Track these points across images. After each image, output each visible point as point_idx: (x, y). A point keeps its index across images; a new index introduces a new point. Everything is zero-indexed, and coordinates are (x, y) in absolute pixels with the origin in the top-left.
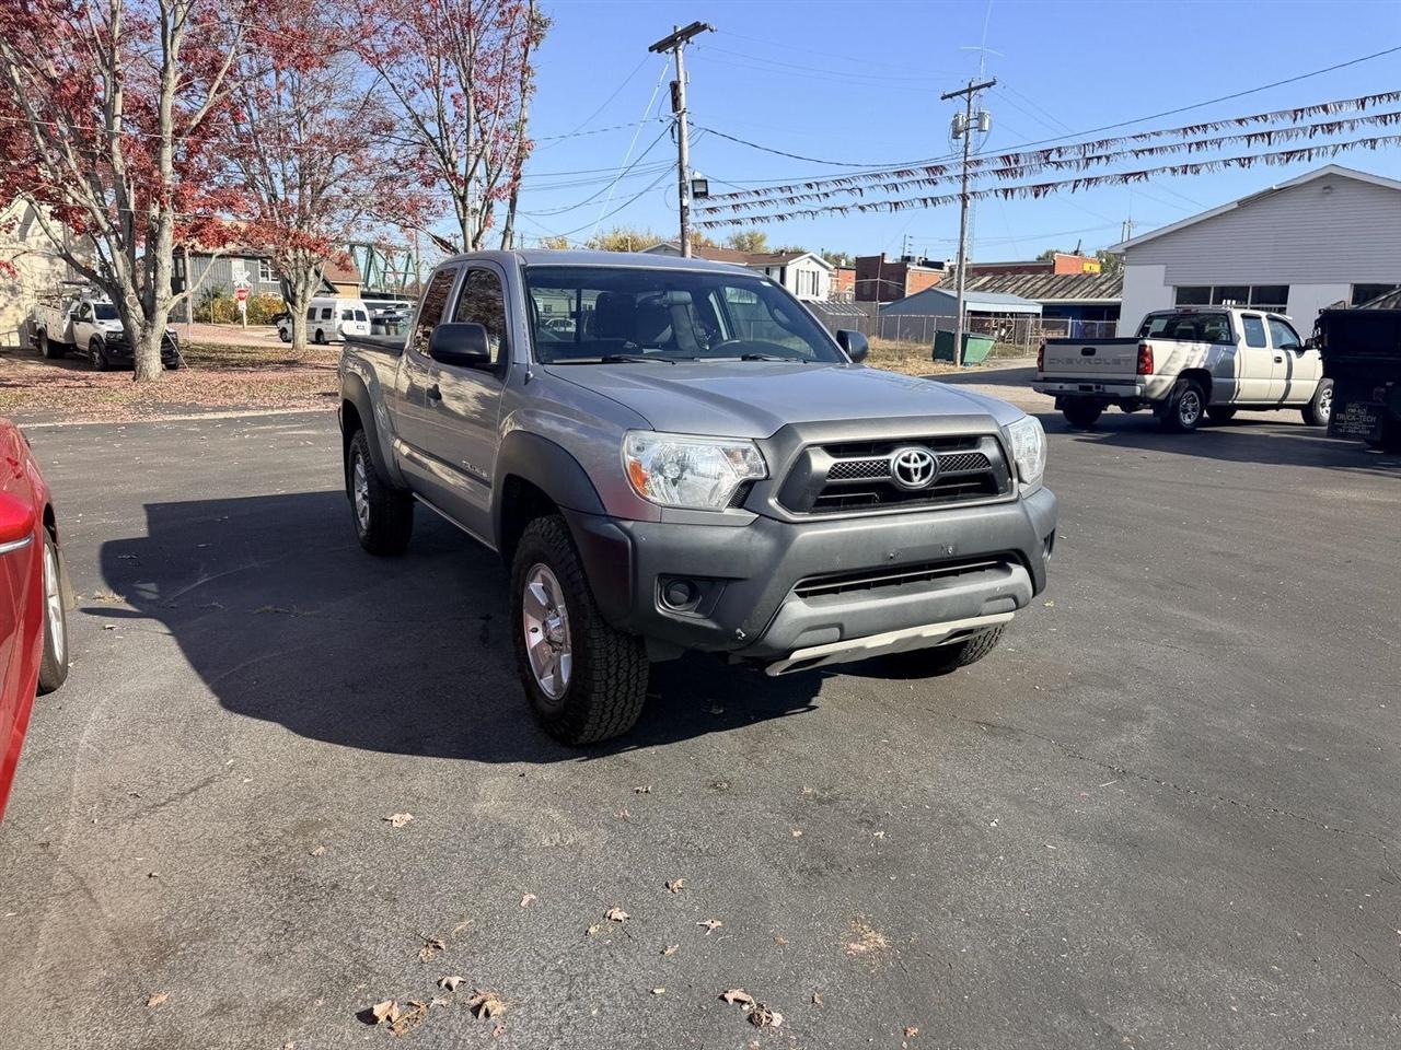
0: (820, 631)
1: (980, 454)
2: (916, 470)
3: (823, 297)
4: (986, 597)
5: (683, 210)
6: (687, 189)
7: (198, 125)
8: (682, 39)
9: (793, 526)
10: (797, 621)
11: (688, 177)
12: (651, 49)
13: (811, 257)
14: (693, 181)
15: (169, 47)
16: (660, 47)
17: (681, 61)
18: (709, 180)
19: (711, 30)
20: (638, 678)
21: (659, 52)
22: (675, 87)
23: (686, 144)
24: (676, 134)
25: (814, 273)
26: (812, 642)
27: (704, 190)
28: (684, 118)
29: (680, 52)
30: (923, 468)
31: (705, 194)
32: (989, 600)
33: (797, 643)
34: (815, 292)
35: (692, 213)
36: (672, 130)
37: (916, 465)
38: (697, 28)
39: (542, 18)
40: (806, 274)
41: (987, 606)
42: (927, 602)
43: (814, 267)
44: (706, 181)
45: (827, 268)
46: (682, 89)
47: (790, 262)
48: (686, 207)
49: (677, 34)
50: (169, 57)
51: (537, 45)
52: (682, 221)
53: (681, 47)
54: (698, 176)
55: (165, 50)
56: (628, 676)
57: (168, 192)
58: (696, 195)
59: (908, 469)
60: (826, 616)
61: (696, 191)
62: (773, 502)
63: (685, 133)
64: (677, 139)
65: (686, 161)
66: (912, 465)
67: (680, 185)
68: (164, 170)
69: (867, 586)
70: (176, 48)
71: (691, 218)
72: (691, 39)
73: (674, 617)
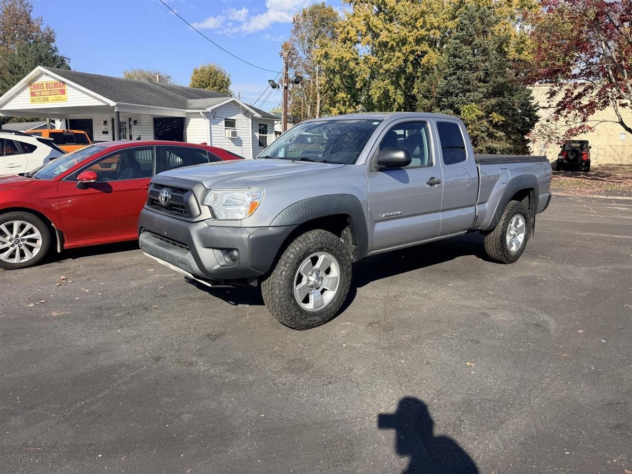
4: (177, 260)
30: (165, 198)
32: (178, 262)
59: (162, 197)
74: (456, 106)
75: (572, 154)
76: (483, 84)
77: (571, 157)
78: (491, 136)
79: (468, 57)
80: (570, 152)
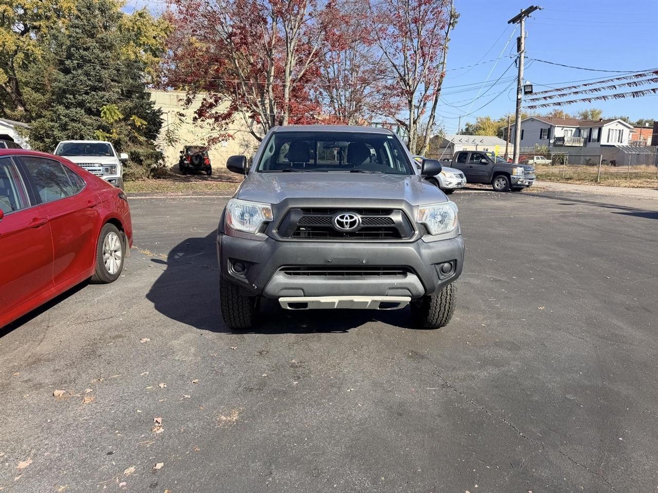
0: (292, 291)
1: (389, 218)
2: (347, 223)
3: (625, 143)
4: (389, 286)
5: (518, 101)
6: (521, 90)
7: (301, 77)
8: (525, 16)
9: (280, 242)
10: (278, 284)
11: (522, 84)
12: (509, 22)
13: (619, 122)
14: (524, 86)
15: (289, 47)
16: (514, 21)
17: (523, 27)
18: (533, 85)
19: (540, 9)
20: (242, 302)
21: (514, 23)
22: (519, 40)
23: (522, 68)
24: (518, 63)
25: (620, 131)
26: (289, 295)
27: (531, 90)
28: (523, 55)
29: (523, 22)
30: (350, 222)
31: (531, 92)
32: (390, 288)
33: (282, 294)
34: (620, 140)
35: (523, 102)
36: (516, 62)
37: (347, 221)
38: (532, 9)
39: (456, 14)
40: (615, 131)
41: (391, 292)
42: (350, 285)
43: (621, 127)
44: (532, 86)
45: (629, 128)
46: (523, 41)
47: (604, 125)
48: (520, 99)
49: (522, 13)
50: (289, 50)
51: (453, 27)
52: (517, 106)
53: (524, 19)
54: (528, 83)
55: (287, 48)
56: (237, 301)
57: (287, 106)
58: (526, 93)
59: (343, 222)
60: (293, 284)
61: (526, 91)
62: (274, 231)
63: (522, 62)
64: (518, 66)
65: (521, 77)
66: (344, 220)
67: (518, 88)
68: (285, 97)
69: (325, 274)
70: (292, 47)
71: (523, 104)
72: (530, 15)
73: (235, 276)
74: (88, 105)
75: (197, 160)
76: (117, 84)
77: (196, 162)
78: (134, 140)
79: (94, 51)
80: (194, 158)
